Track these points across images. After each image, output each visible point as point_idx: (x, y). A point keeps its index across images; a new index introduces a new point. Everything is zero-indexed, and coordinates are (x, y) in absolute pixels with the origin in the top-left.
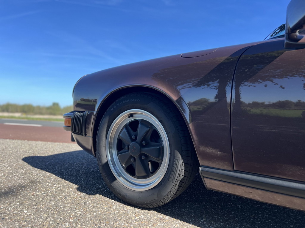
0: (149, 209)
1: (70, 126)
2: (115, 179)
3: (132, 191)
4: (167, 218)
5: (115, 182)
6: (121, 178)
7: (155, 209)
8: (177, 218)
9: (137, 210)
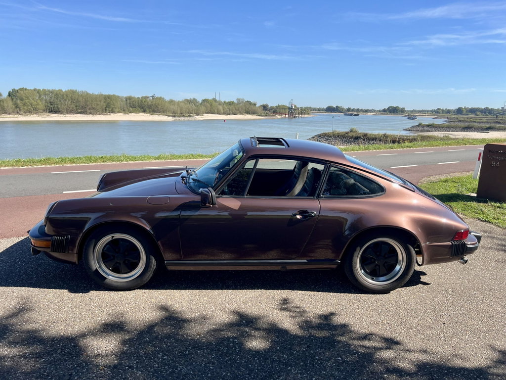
0: (134, 289)
1: (49, 248)
2: (106, 278)
3: (121, 282)
4: (147, 291)
5: (106, 280)
6: (110, 277)
7: (138, 289)
8: (153, 289)
9: (127, 292)
